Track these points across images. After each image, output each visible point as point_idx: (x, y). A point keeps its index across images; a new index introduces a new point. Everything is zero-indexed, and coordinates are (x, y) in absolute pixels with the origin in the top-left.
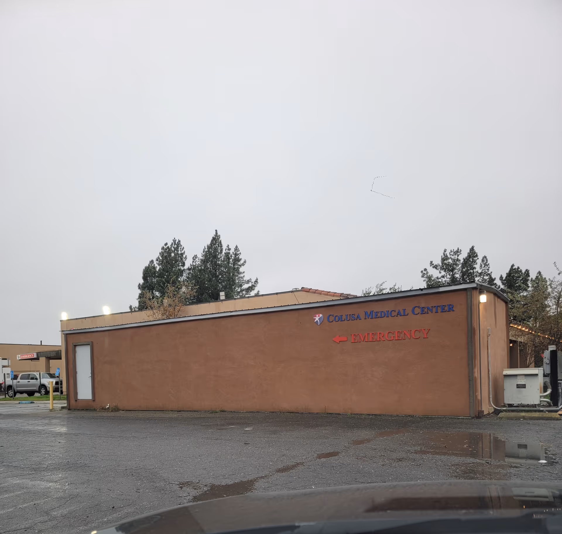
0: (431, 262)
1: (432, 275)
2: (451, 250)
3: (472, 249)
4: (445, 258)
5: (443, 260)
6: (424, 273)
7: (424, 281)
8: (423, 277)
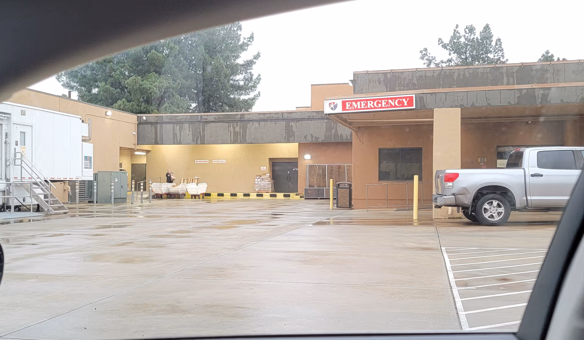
0: (440, 39)
1: (435, 57)
2: (467, 26)
3: (487, 27)
4: (456, 35)
5: (453, 38)
6: (424, 54)
7: (424, 64)
8: (422, 58)
